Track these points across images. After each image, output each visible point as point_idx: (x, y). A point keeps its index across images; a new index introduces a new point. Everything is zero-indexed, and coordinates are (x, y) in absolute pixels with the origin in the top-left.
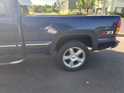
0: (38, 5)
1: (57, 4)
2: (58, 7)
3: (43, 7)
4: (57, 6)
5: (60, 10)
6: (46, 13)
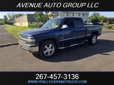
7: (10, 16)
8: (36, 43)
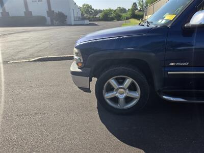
0: (108, 9)
1: (138, 4)
2: (139, 9)
3: (115, 11)
4: (137, 9)
5: (146, 15)
6: (121, 20)
7: (141, 3)
8: (84, 67)
